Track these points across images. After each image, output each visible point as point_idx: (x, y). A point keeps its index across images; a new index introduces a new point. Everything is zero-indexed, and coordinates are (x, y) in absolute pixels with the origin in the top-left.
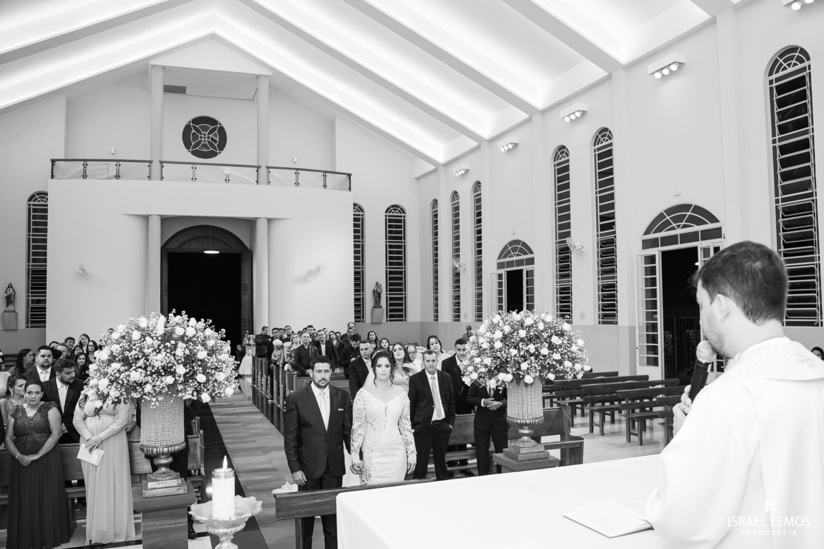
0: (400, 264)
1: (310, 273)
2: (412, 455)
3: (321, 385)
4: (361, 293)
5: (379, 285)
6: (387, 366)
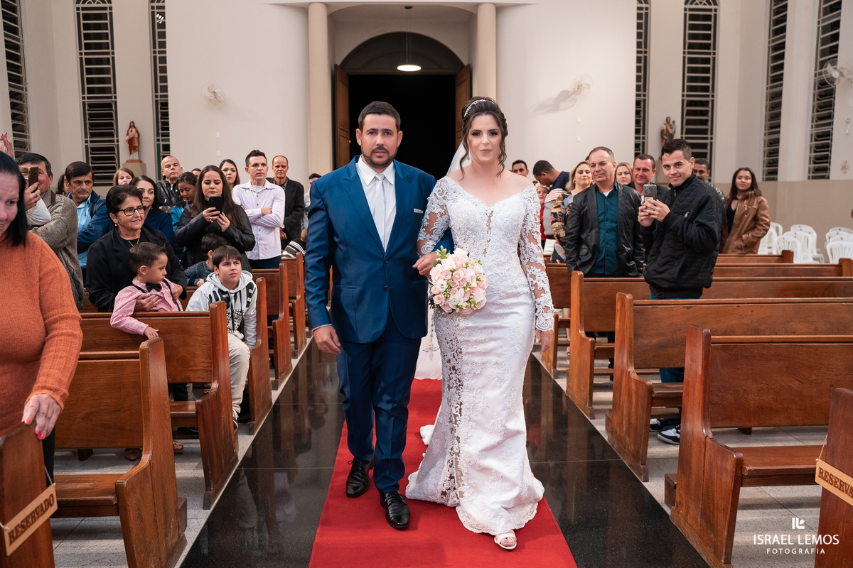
0: (706, 89)
1: (565, 96)
2: (545, 314)
3: (376, 160)
4: (641, 136)
5: (671, 123)
6: (493, 133)
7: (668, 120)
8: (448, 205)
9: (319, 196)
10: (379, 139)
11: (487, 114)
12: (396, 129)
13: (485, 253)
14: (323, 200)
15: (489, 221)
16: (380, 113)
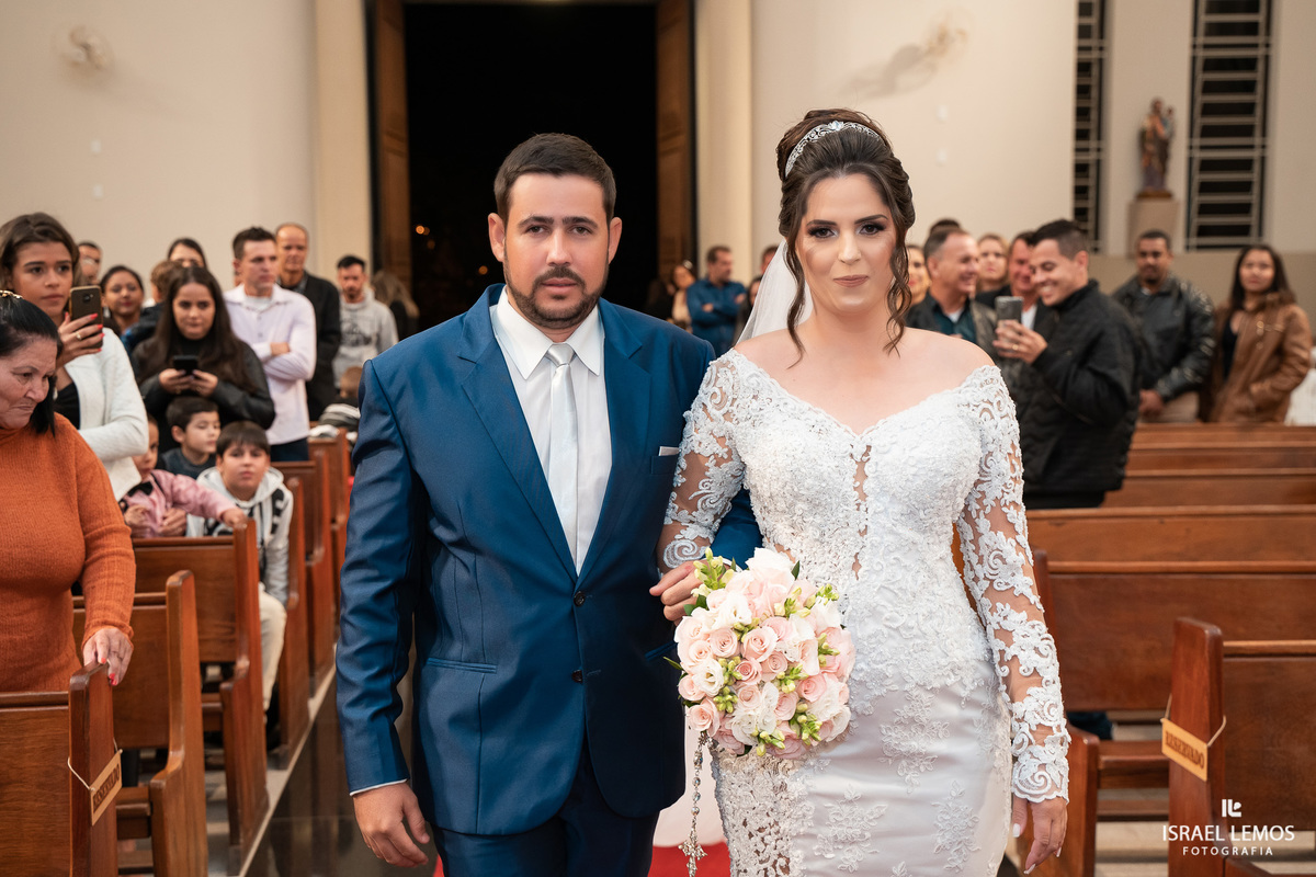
0: (1250, 29)
2: (1037, 749)
3: (549, 305)
4: (1093, 144)
5: (1164, 111)
6: (870, 226)
7: (1156, 107)
8: (738, 437)
9: (386, 407)
10: (555, 247)
11: (853, 171)
12: (604, 216)
13: (856, 566)
14: (395, 421)
15: (861, 475)
16: (556, 172)
